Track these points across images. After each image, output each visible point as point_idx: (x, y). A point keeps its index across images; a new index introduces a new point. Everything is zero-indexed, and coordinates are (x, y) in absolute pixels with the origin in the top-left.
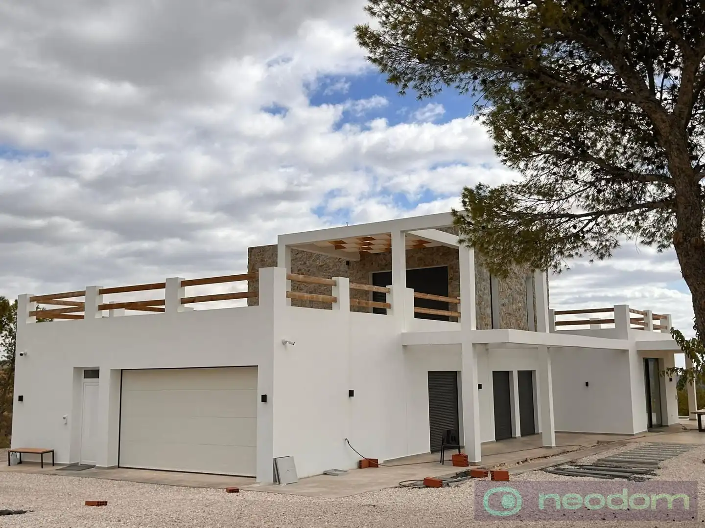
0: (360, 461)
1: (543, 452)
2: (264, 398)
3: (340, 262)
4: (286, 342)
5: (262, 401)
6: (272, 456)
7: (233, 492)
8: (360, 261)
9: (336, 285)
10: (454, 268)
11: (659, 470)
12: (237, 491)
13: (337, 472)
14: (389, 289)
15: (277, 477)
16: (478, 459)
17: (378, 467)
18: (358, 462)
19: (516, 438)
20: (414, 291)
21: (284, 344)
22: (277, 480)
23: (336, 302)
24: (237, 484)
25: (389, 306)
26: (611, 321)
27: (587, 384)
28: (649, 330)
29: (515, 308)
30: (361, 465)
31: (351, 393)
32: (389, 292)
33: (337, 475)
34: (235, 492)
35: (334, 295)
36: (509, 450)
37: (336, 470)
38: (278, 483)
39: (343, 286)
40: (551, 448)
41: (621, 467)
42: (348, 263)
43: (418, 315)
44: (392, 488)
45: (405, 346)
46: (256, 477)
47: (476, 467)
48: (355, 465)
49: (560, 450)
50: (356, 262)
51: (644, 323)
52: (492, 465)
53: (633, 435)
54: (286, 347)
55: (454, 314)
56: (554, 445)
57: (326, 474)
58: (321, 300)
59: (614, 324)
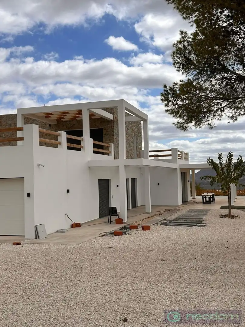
0: (72, 224)
1: (148, 215)
2: (29, 195)
3: (45, 125)
4: (39, 165)
5: (28, 196)
6: (34, 224)
7: (18, 245)
8: (57, 124)
9: (60, 136)
10: (107, 129)
11: (204, 221)
12: (20, 244)
13: (64, 231)
14: (83, 138)
15: (37, 235)
16: (126, 221)
17: (80, 227)
18: (71, 225)
19: (130, 209)
20: (93, 140)
21: (38, 166)
22: (37, 237)
23: (60, 144)
24: (20, 240)
25: (83, 147)
26: (170, 155)
27: (159, 184)
28: (183, 160)
29: (130, 149)
30: (72, 226)
31: (68, 191)
32: (82, 140)
33: (64, 232)
34: (19, 245)
35: (59, 140)
36: (134, 215)
37: (62, 230)
38: (38, 238)
39: (63, 136)
40: (149, 213)
41: (187, 221)
42: (50, 125)
43: (95, 152)
44: (98, 237)
45: (89, 167)
46: (24, 236)
47: (127, 224)
48: (69, 227)
49: (153, 214)
50: (55, 125)
51: (181, 156)
52: (132, 222)
53: (178, 206)
54: (39, 168)
55: (108, 152)
56: (150, 212)
57: (58, 232)
58: (54, 143)
59: (171, 157)
